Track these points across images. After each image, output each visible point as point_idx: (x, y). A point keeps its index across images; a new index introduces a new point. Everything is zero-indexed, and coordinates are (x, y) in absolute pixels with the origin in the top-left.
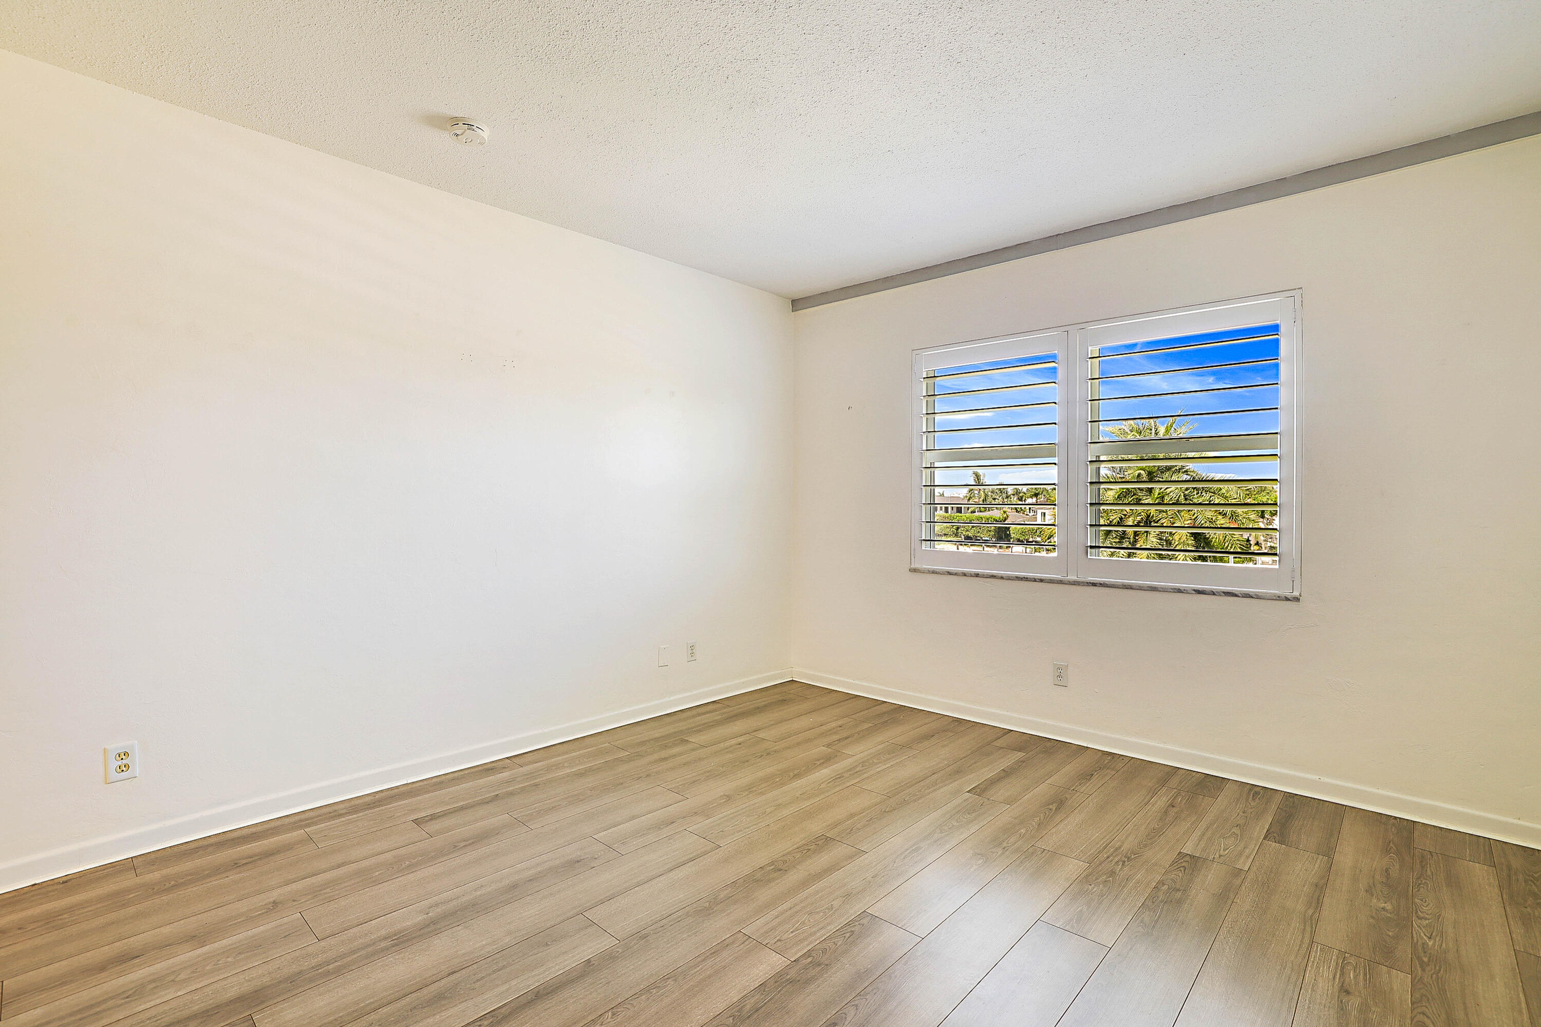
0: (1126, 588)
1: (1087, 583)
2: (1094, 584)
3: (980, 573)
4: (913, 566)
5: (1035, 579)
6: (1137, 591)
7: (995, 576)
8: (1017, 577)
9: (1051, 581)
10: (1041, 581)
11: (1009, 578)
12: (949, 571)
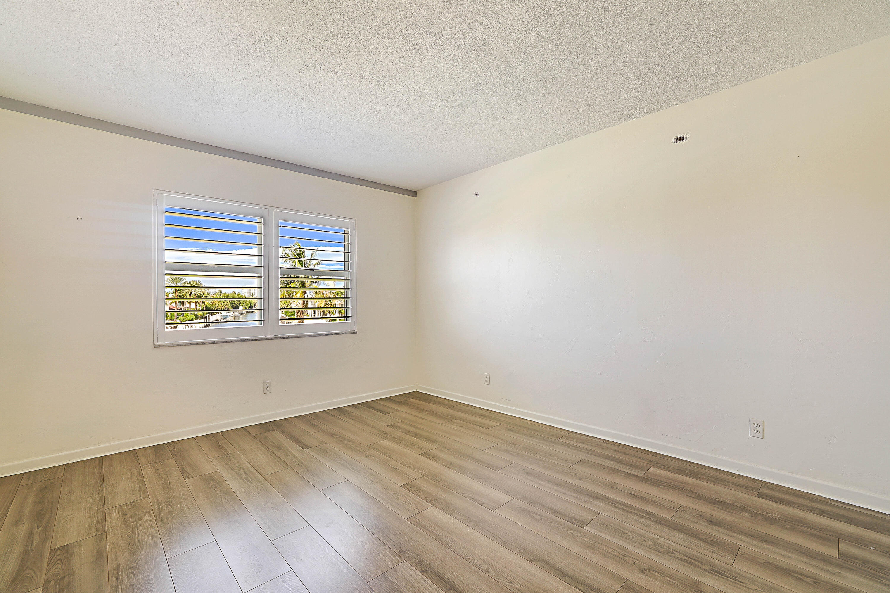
0: (299, 337)
1: (281, 337)
2: (284, 338)
3: (215, 341)
4: (156, 343)
5: (252, 339)
6: (304, 338)
7: (226, 341)
8: (241, 340)
9: (262, 339)
10: (256, 340)
11: (236, 341)
12: (192, 343)
